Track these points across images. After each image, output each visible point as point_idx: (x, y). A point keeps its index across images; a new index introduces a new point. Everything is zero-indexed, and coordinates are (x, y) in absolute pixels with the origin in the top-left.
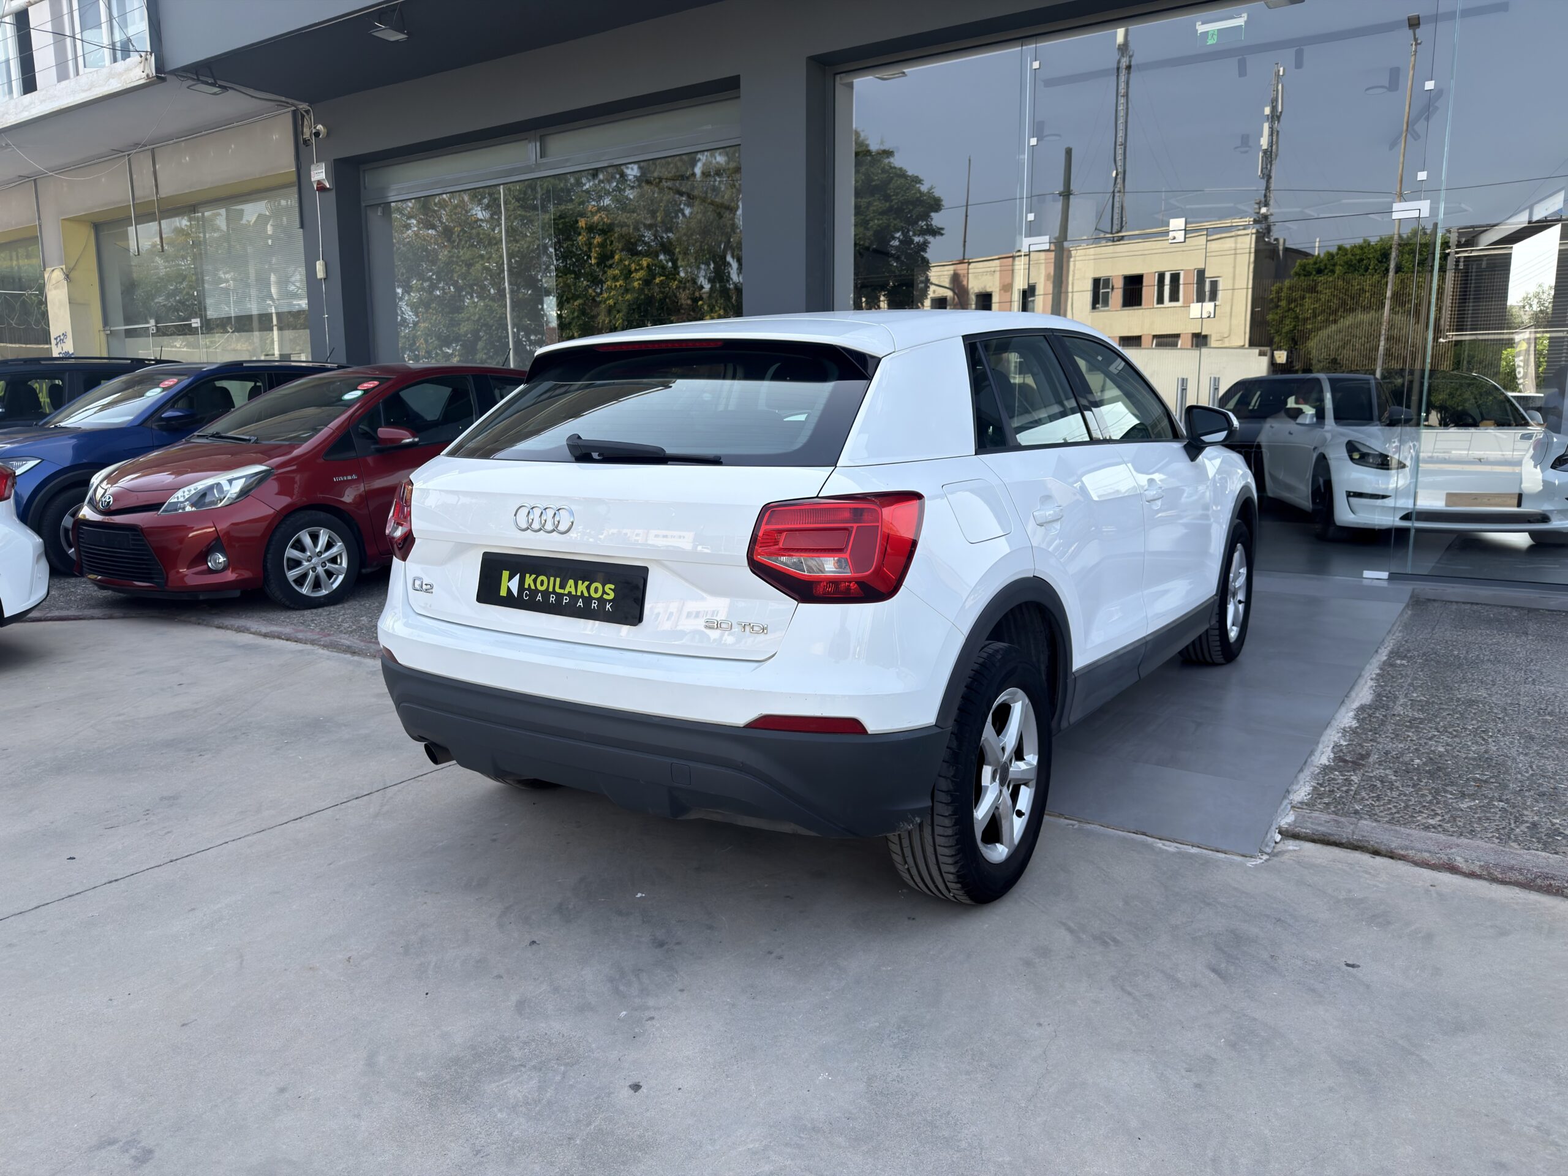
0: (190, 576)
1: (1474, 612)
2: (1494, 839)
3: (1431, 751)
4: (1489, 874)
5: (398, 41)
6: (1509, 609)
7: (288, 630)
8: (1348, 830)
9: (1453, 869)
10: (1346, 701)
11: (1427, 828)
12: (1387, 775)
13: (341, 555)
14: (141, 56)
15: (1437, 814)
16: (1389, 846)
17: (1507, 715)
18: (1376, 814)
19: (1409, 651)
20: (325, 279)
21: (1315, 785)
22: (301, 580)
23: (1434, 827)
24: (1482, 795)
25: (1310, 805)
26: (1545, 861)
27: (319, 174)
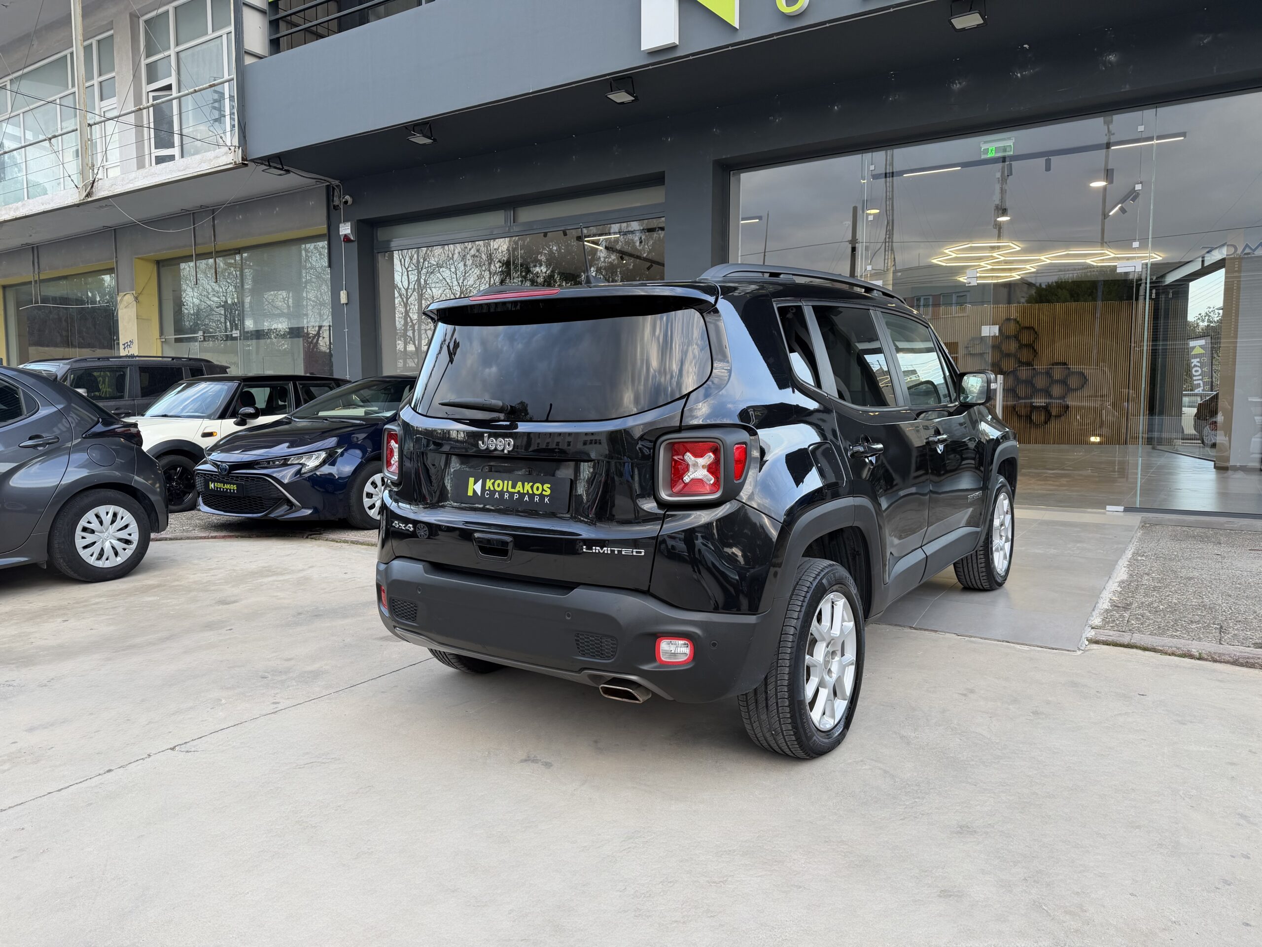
1: (1184, 531)
2: (1213, 641)
3: (1169, 602)
4: (1212, 658)
5: (425, 144)
6: (1207, 529)
8: (1126, 638)
10: (1112, 578)
12: (1145, 613)
14: (230, 149)
15: (1178, 631)
16: (1153, 645)
17: (1213, 584)
18: (1141, 631)
19: (1146, 552)
20: (346, 304)
23: (1177, 636)
24: (1204, 622)
25: (1102, 627)
26: (1242, 651)
27: (345, 229)
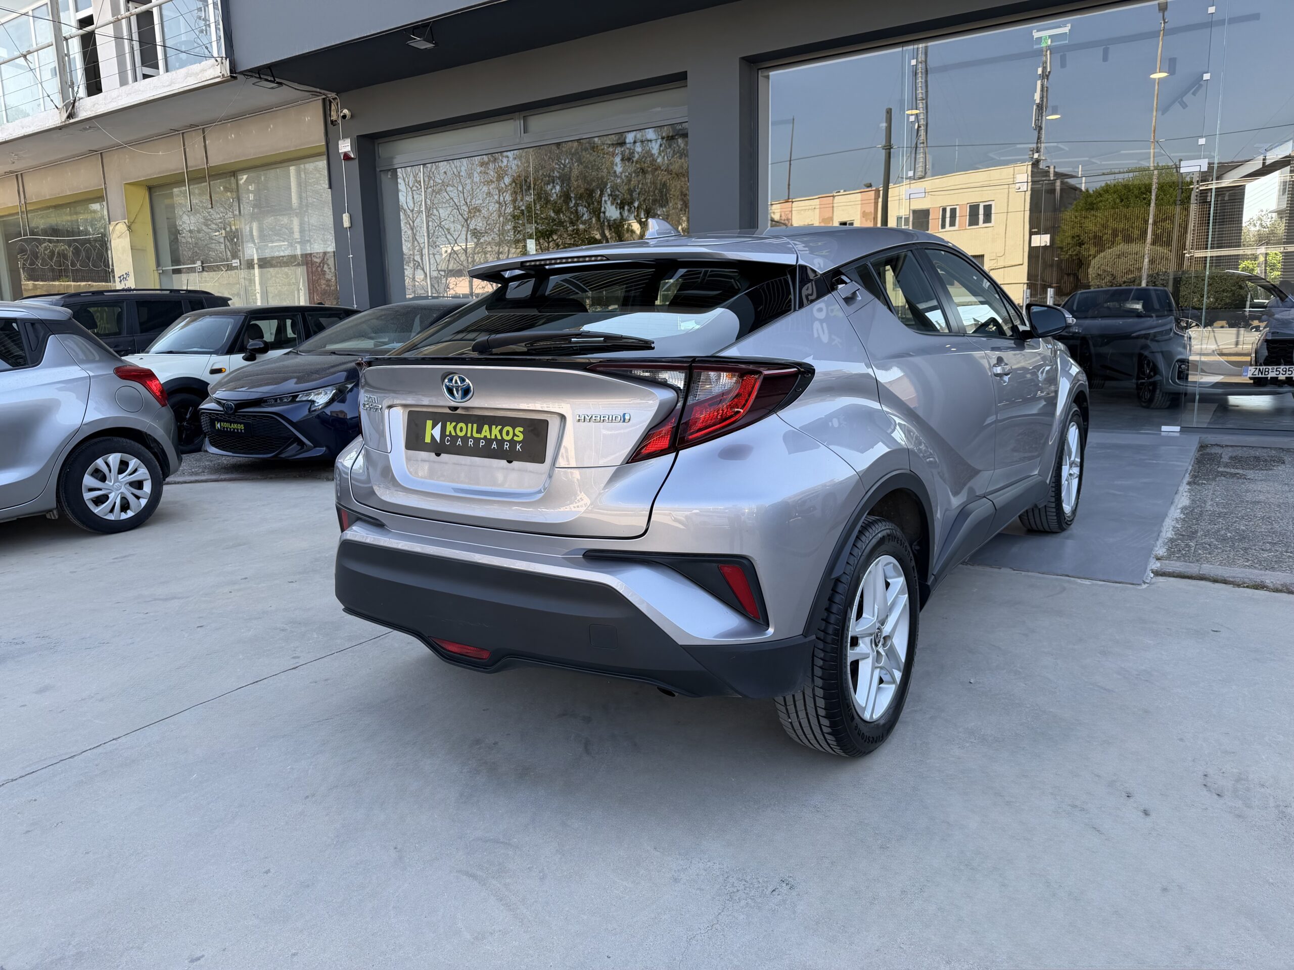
1: (1245, 452)
3: (1237, 529)
5: (426, 49)
6: (1268, 449)
8: (1194, 569)
9: (1264, 588)
10: (1173, 504)
14: (217, 61)
16: (1223, 576)
18: (1210, 561)
19: (1205, 476)
20: (349, 228)
21: (1167, 548)
25: (1167, 558)
27: (345, 146)
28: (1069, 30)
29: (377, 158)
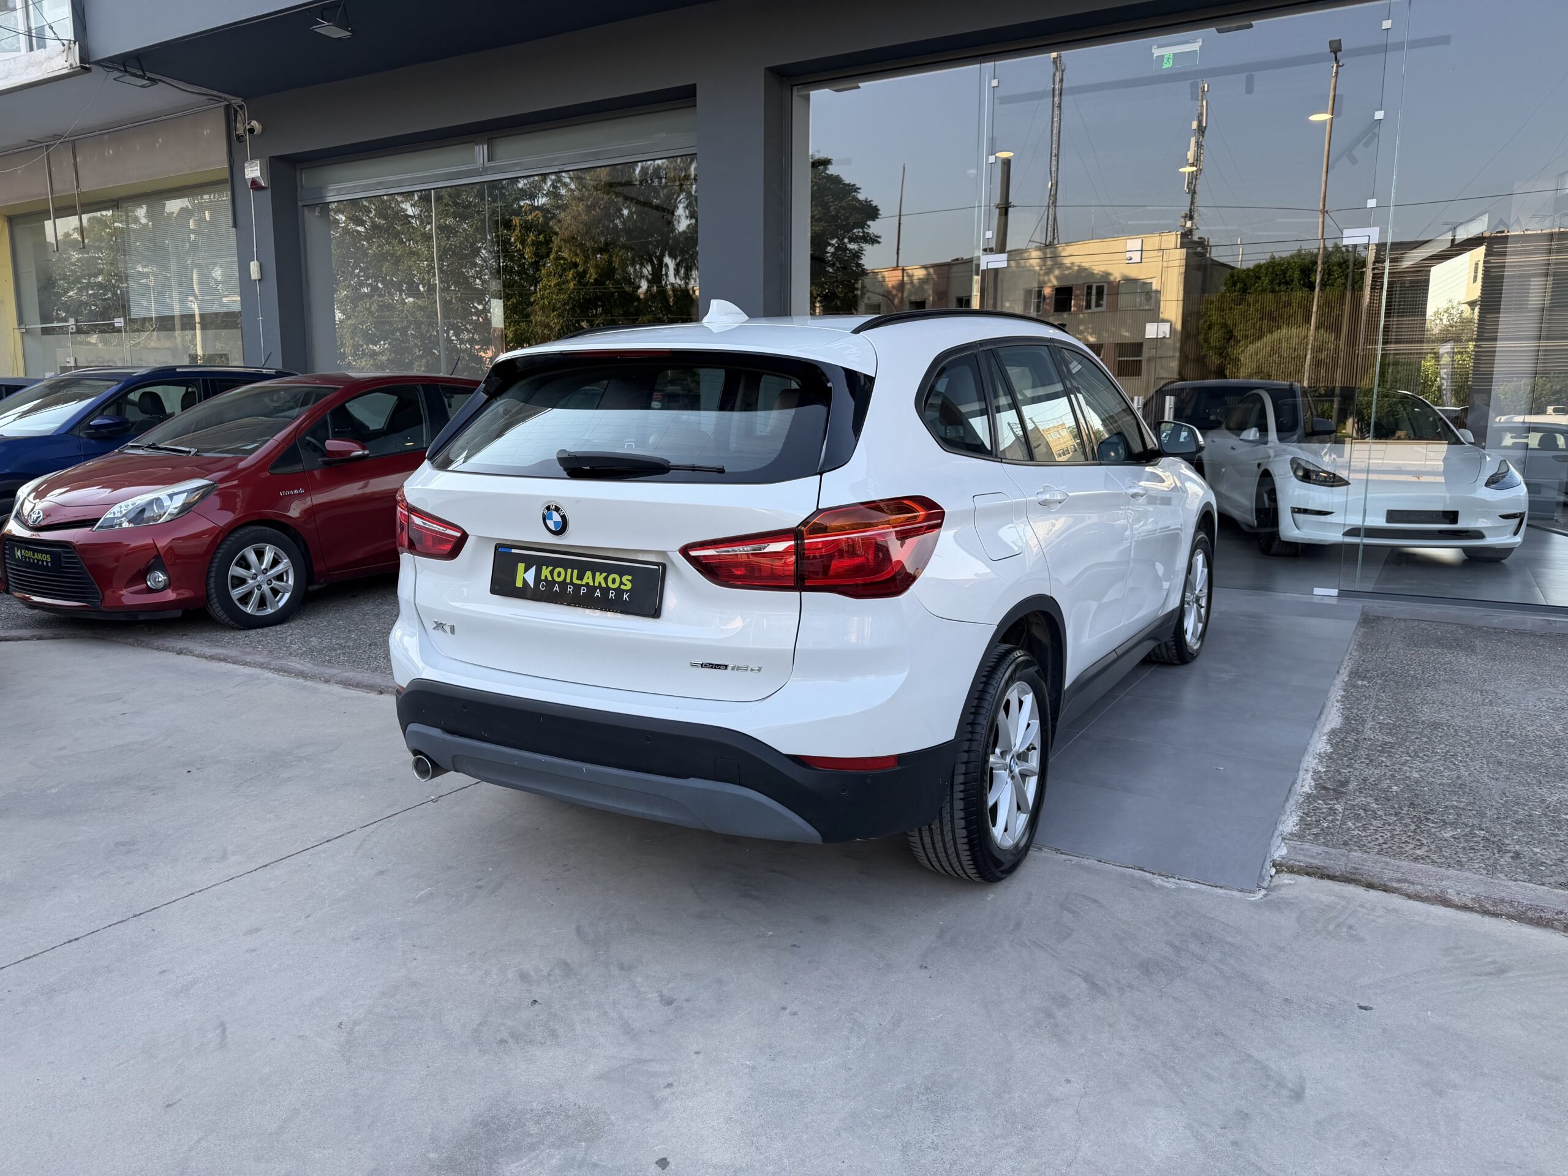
0: (129, 597)
1: (1423, 629)
2: (1481, 870)
3: (1407, 777)
4: (1481, 906)
5: (340, 38)
6: (1455, 626)
7: (234, 652)
8: (1339, 861)
9: (1446, 903)
10: (1318, 726)
11: (1416, 859)
12: (1369, 803)
13: (287, 572)
14: (64, 45)
15: (1423, 844)
16: (1382, 878)
17: (1471, 738)
18: (1364, 845)
19: (1369, 671)
20: (259, 280)
21: (1302, 814)
22: (245, 599)
23: (1422, 859)
24: (1463, 823)
25: (1299, 836)
26: (1533, 892)
27: (253, 171)
28: (1200, 47)
29: (299, 189)
